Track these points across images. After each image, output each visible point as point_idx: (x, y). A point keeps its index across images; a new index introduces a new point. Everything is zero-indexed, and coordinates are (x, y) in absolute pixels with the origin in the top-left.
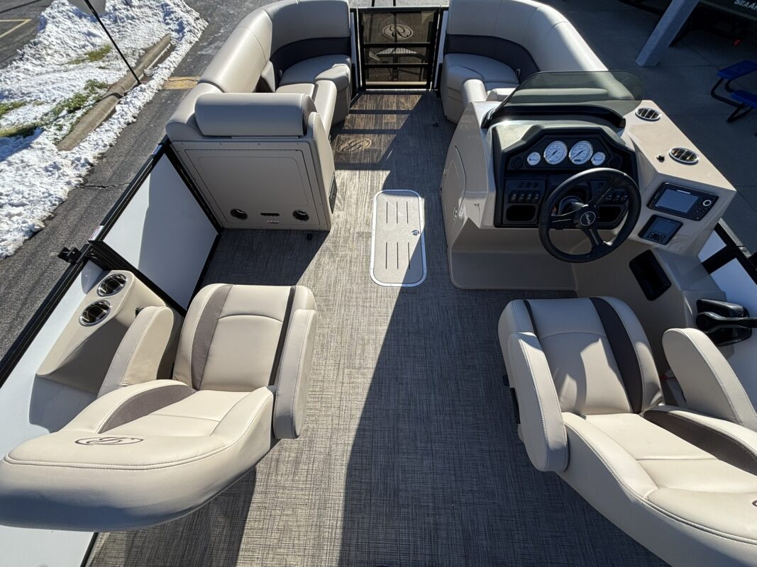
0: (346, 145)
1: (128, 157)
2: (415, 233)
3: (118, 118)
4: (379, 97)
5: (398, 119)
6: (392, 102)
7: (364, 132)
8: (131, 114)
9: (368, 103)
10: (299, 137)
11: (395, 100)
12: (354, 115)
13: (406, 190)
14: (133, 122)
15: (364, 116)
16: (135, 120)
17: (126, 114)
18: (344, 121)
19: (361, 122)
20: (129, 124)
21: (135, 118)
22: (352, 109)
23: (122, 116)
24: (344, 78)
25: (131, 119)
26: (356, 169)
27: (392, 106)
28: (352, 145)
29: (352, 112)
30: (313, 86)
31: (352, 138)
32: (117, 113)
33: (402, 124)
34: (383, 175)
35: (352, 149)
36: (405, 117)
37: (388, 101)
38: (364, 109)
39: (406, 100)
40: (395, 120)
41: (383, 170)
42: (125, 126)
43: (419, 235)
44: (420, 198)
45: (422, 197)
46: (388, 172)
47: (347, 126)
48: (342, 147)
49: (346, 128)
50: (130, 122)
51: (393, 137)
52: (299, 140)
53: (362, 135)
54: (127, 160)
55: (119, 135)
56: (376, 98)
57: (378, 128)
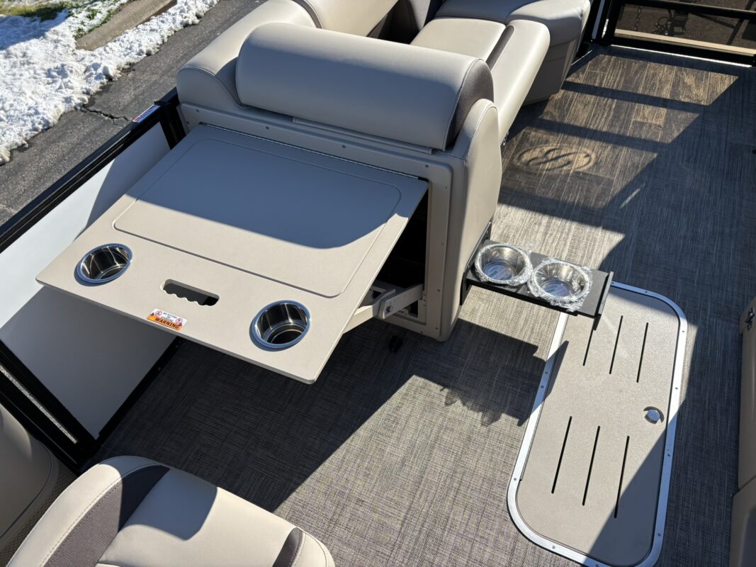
0: (536, 153)
1: (166, 77)
2: (653, 415)
3: (174, 15)
4: (636, 65)
5: (668, 120)
6: (663, 79)
7: (584, 133)
8: (194, 11)
9: (607, 72)
10: (435, 151)
11: (672, 77)
12: (571, 93)
13: (650, 293)
14: (193, 24)
15: (591, 98)
16: (197, 21)
17: (189, 9)
18: (544, 102)
19: (582, 110)
20: (186, 25)
21: (198, 17)
22: (569, 79)
23: (182, 11)
24: (572, 21)
25: (191, 18)
26: (544, 211)
27: (661, 89)
28: (550, 156)
29: (569, 86)
30: (502, 27)
31: (553, 142)
32: (176, 6)
33: (676, 134)
34: (606, 241)
35: (548, 165)
36: (686, 118)
37: (654, 75)
38: (596, 85)
39: (699, 80)
40: (661, 121)
41: (607, 227)
42: (180, 27)
44: (684, 323)
45: (691, 321)
46: (617, 238)
47: (550, 113)
48: (526, 157)
49: (547, 118)
50: (190, 23)
51: (644, 158)
52: (434, 158)
53: (576, 140)
54: (161, 81)
55: (166, 40)
56: (629, 66)
57: (616, 130)
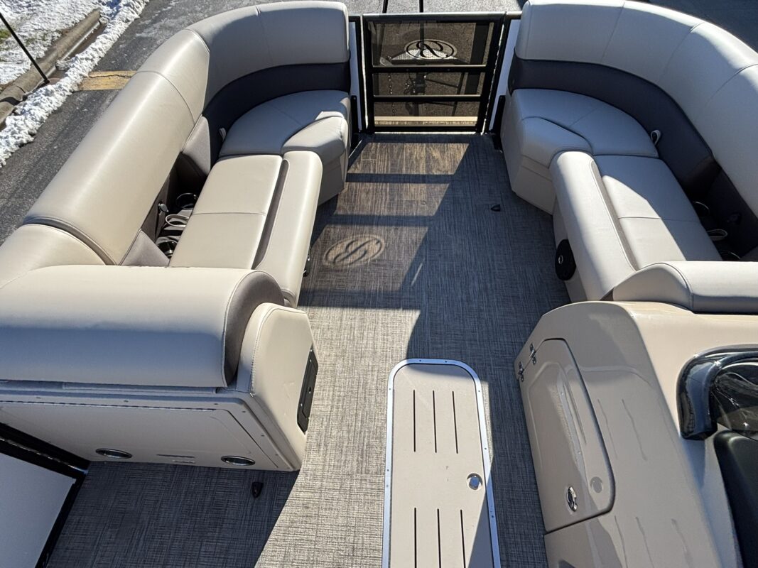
0: (339, 249)
1: (13, 200)
2: (475, 481)
3: (6, 138)
4: (396, 147)
5: (429, 196)
6: (417, 157)
7: (370, 221)
8: (27, 130)
9: (377, 159)
10: (218, 390)
11: (423, 154)
12: (354, 184)
13: (449, 362)
14: (29, 143)
15: (370, 186)
16: (31, 139)
17: (20, 130)
18: (336, 198)
19: (368, 199)
20: (22, 145)
21: (32, 135)
22: (350, 171)
23: (13, 133)
25: (25, 138)
26: (356, 306)
27: (418, 167)
28: (350, 250)
29: (352, 178)
30: (279, 159)
31: (350, 232)
32: (6, 129)
33: (437, 207)
34: (409, 319)
35: (350, 260)
36: (441, 189)
37: (411, 155)
38: (372, 172)
39: (442, 152)
40: (423, 197)
41: (406, 308)
42: (16, 148)
43: (482, 489)
44: (478, 382)
45: (482, 379)
46: (413, 316)
47: (342, 208)
48: (332, 256)
49: (341, 212)
50: (25, 142)
51: (418, 233)
52: (220, 395)
53: (367, 228)
54: (10, 204)
55: (5, 163)
56: (392, 150)
57: (394, 213)
